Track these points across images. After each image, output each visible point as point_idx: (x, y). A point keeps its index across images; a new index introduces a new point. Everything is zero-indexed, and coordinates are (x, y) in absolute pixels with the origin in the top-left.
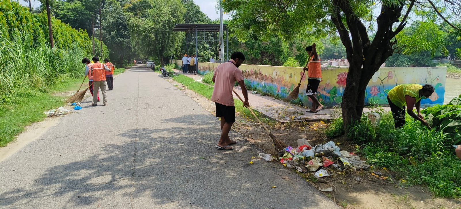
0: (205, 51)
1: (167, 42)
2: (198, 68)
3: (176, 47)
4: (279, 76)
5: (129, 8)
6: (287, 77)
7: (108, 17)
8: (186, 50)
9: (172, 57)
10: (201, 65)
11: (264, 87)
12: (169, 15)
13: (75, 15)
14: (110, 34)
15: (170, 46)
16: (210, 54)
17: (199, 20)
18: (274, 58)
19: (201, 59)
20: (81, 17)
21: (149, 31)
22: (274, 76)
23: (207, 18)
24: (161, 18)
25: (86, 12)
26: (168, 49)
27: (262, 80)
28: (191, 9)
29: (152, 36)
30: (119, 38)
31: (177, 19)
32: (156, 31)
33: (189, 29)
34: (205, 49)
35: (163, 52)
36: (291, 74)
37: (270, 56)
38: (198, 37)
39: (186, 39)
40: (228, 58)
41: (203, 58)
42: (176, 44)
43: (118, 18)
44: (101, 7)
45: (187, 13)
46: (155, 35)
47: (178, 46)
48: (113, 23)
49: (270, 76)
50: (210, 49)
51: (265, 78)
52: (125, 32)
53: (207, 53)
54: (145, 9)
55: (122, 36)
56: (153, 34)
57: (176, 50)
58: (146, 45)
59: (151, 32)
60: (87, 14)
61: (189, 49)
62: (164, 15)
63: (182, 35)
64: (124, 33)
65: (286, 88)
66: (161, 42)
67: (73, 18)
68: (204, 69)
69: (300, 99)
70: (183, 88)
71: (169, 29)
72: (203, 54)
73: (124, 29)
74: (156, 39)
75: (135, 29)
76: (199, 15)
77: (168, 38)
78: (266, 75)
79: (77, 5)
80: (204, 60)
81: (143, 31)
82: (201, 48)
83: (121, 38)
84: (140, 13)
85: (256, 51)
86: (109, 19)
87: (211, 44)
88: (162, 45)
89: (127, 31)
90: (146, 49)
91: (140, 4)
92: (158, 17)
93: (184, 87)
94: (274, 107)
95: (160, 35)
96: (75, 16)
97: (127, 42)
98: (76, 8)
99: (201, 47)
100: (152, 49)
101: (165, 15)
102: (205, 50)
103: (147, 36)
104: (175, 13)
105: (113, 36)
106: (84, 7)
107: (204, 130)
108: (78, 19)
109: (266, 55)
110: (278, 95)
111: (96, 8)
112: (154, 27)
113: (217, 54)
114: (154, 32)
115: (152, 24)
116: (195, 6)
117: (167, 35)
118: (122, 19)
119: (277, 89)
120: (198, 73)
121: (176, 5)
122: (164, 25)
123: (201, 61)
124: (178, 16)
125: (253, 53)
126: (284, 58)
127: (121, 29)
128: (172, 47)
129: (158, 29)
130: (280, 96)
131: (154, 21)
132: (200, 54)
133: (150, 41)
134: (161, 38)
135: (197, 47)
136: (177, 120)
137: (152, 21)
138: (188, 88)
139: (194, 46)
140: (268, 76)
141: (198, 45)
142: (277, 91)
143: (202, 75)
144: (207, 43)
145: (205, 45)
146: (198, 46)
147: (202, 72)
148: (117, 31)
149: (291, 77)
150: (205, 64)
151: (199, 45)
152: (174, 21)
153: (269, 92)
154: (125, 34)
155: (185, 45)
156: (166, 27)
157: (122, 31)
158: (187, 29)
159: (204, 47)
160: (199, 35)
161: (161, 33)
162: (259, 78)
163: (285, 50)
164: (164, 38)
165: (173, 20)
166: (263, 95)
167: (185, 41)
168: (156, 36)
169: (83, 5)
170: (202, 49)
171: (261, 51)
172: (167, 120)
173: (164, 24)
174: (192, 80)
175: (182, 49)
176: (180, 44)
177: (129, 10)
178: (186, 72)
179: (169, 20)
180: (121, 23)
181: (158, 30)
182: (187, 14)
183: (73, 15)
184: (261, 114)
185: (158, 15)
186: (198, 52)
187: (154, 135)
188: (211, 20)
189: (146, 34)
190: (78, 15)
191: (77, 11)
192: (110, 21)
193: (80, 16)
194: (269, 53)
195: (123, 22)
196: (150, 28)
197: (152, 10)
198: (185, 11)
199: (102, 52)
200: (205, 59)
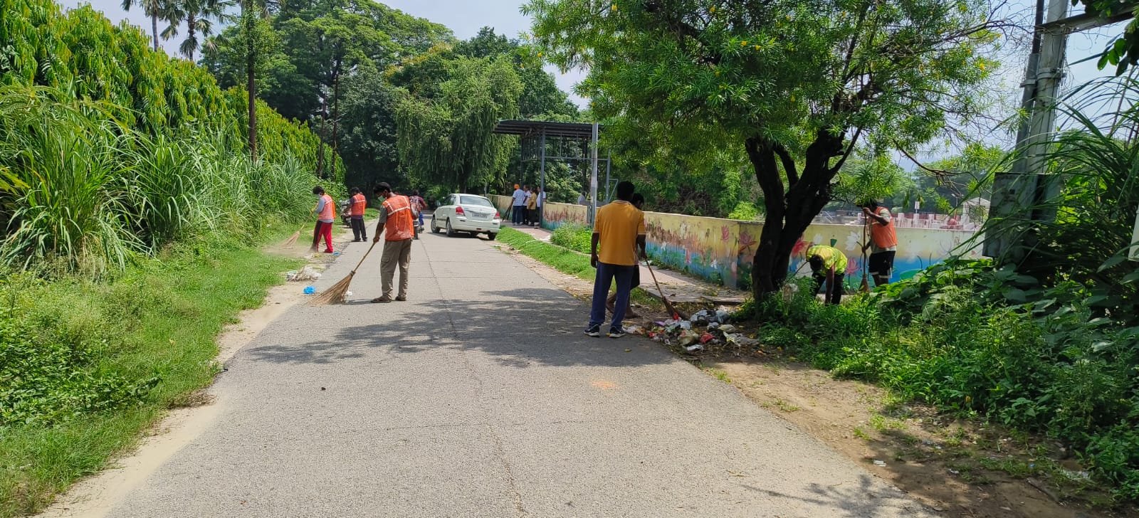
0: (562, 179)
1: (477, 154)
2: (543, 215)
3: (497, 166)
4: (689, 233)
5: (397, 75)
6: (702, 235)
7: (350, 94)
8: (518, 175)
9: (485, 189)
10: (552, 208)
11: (665, 253)
12: (487, 95)
13: (273, 85)
14: (350, 132)
15: (485, 164)
16: (573, 185)
17: (552, 108)
18: (710, 201)
19: (551, 195)
20: (288, 90)
21: (440, 130)
22: (682, 234)
23: (571, 104)
24: (469, 103)
25: (299, 78)
26: (479, 171)
27: (662, 239)
28: (535, 84)
29: (445, 140)
30: (370, 141)
31: (502, 106)
32: (456, 130)
33: (529, 131)
34: (561, 174)
35: (467, 177)
36: (708, 230)
37: (700, 196)
38: (548, 146)
39: (519, 150)
40: (610, 195)
41: (555, 196)
42: (497, 160)
43: (371, 96)
44: (333, 68)
45: (526, 91)
46: (452, 138)
47: (501, 165)
48: (358, 106)
49: (675, 232)
50: (572, 174)
51: (666, 236)
52: (383, 127)
53: (564, 183)
54: (433, 78)
55: (378, 138)
56: (447, 136)
57: (497, 174)
58: (430, 161)
59: (443, 132)
60: (302, 84)
61: (525, 172)
62: (474, 95)
63: (511, 141)
64: (381, 131)
65: (700, 255)
66: (464, 154)
67: (269, 90)
68: (557, 217)
69: (720, 274)
70: (512, 252)
71: (485, 127)
72: (556, 185)
73: (382, 121)
74: (453, 146)
75: (408, 125)
76: (553, 97)
77: (481, 145)
78: (669, 231)
79: (279, 62)
80: (557, 198)
81: (426, 128)
82: (552, 171)
83: (373, 140)
84: (420, 87)
85: (671, 185)
86: (350, 99)
87: (574, 163)
88: (465, 161)
89: (387, 127)
90: (429, 168)
91: (422, 68)
92: (461, 98)
93: (513, 249)
94: (672, 285)
95: (463, 137)
96: (274, 87)
97: (388, 150)
98: (276, 70)
99: (553, 169)
100: (444, 168)
101: (477, 96)
102: (562, 176)
103: (434, 139)
104: (500, 92)
105: (357, 136)
106: (295, 67)
107: (549, 305)
108: (278, 94)
109: (692, 195)
110: (686, 268)
111: (322, 71)
112: (451, 120)
113: (586, 188)
114: (450, 132)
115: (446, 114)
116: (544, 77)
117: (478, 140)
118: (380, 98)
119: (686, 257)
120: (542, 226)
121: (504, 74)
122: (473, 117)
123: (552, 200)
124: (506, 100)
125: (664, 189)
126: (729, 202)
127: (376, 120)
128: (488, 166)
129: (459, 125)
130: (690, 269)
131: (452, 109)
132: (549, 184)
133: (439, 151)
134: (464, 146)
135: (543, 167)
136: (505, 293)
137: (448, 108)
138: (521, 253)
139: (537, 167)
140: (672, 233)
141: (546, 164)
142: (685, 262)
143: (550, 229)
144: (566, 162)
145: (563, 165)
146: (545, 167)
147: (550, 224)
148: (366, 125)
149: (707, 234)
150: (559, 207)
151: (549, 164)
152: (497, 109)
153: (672, 262)
154: (384, 133)
155: (518, 163)
156: (478, 121)
157: (378, 125)
158: (523, 131)
159: (559, 170)
160: (550, 143)
161: (465, 134)
162: (657, 237)
163: (733, 187)
164: (471, 146)
165: (495, 107)
166: (663, 269)
167: (518, 153)
168: (453, 140)
169: (292, 63)
170: (554, 173)
171: (681, 185)
172: (489, 292)
173: (473, 114)
174: (529, 238)
175: (509, 172)
176: (505, 160)
177: (398, 80)
178: (518, 223)
179: (486, 107)
180: (376, 108)
181: (458, 127)
182: (526, 95)
183: (270, 84)
184: (646, 292)
185: (462, 96)
186: (545, 180)
187: (474, 307)
188: (579, 110)
189: (433, 136)
190: (280, 86)
191: (279, 77)
192: (353, 102)
193: (284, 87)
194: (699, 190)
195: (382, 105)
196: (442, 124)
197: (449, 82)
198: (520, 87)
199: (333, 172)
200: (559, 196)
